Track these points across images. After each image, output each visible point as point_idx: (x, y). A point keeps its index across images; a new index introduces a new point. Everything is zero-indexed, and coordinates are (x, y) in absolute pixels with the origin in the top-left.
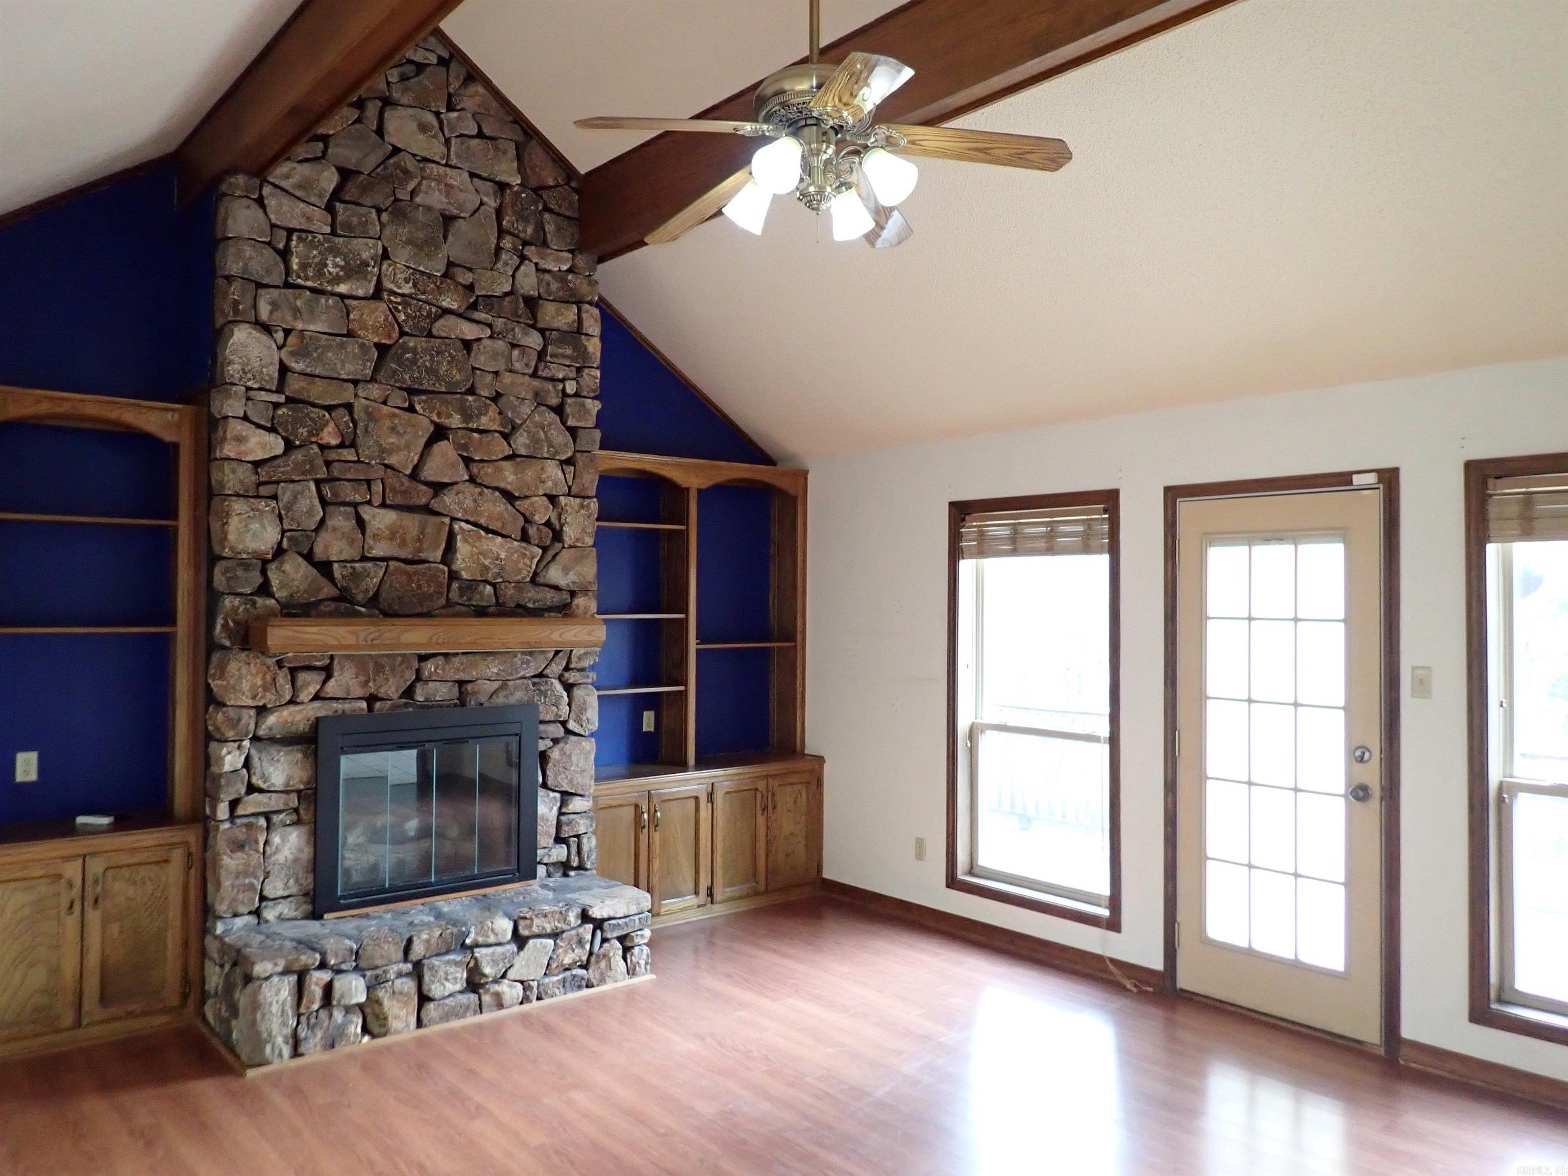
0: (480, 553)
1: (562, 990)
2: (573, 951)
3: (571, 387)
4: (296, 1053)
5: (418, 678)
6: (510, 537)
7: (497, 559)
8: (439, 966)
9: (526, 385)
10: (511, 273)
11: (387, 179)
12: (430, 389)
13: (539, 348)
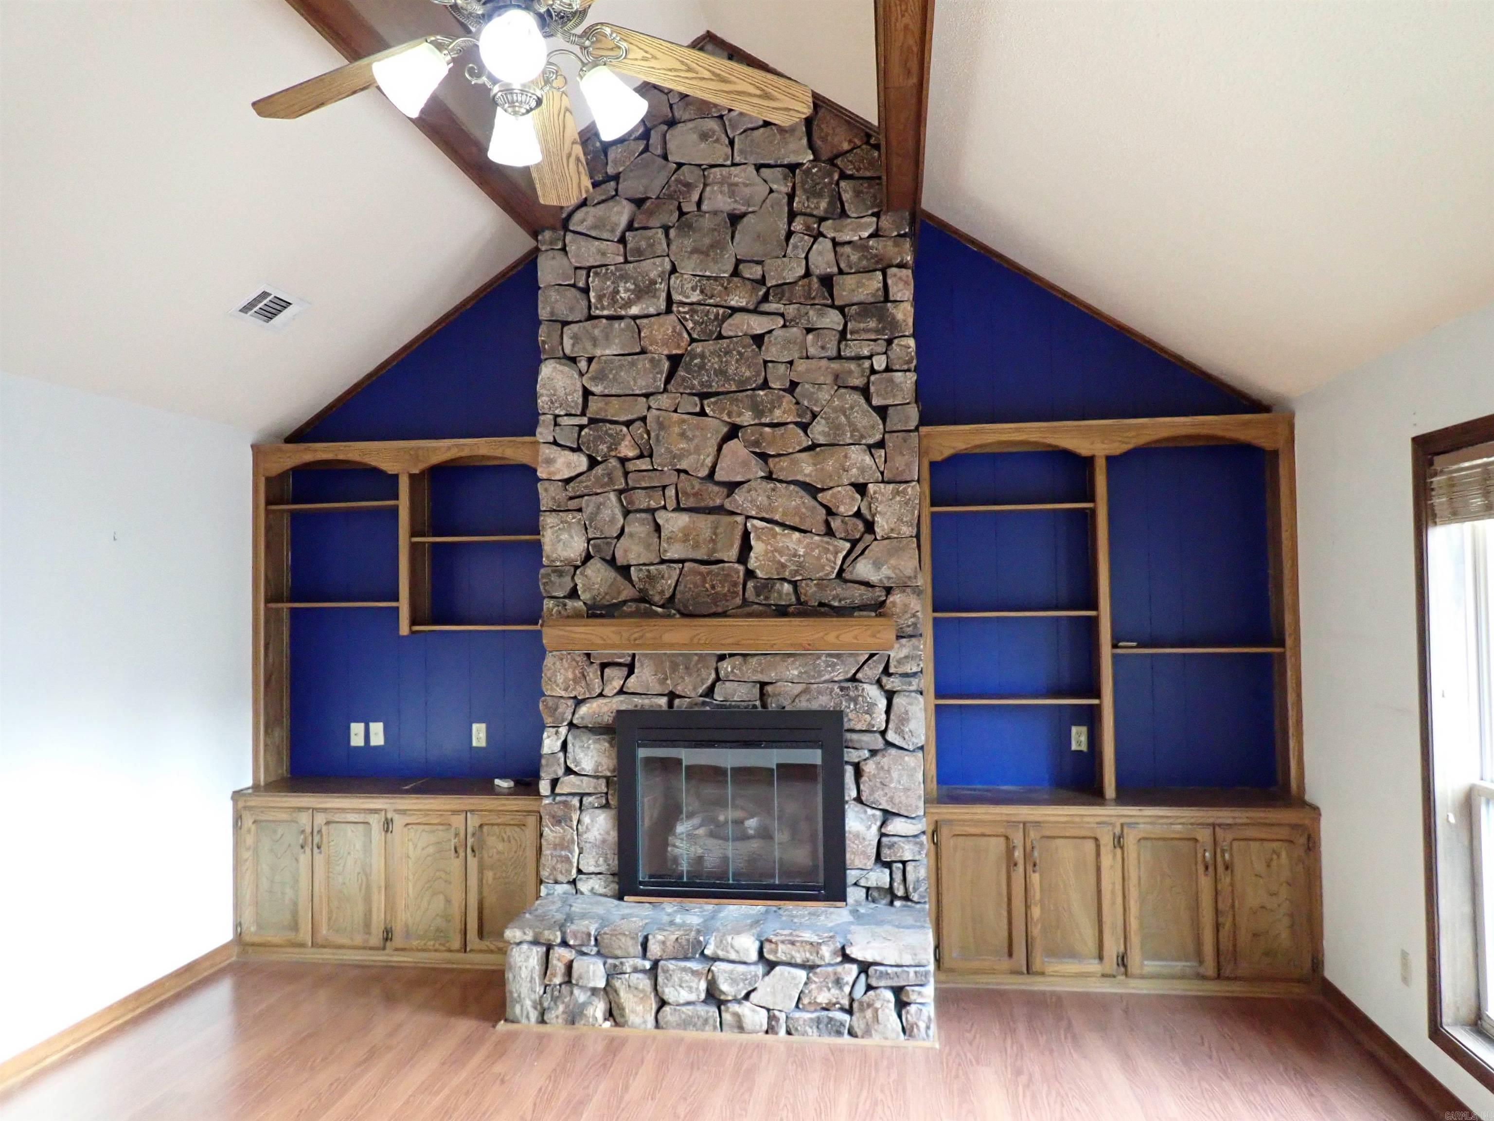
0: (776, 550)
1: (815, 1030)
2: (829, 990)
3: (879, 363)
4: (542, 1021)
5: (718, 679)
6: (811, 532)
7: (795, 555)
8: (673, 971)
9: (823, 369)
10: (803, 255)
11: (671, 197)
12: (720, 390)
13: (841, 328)
